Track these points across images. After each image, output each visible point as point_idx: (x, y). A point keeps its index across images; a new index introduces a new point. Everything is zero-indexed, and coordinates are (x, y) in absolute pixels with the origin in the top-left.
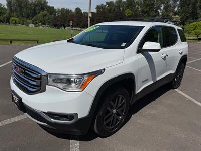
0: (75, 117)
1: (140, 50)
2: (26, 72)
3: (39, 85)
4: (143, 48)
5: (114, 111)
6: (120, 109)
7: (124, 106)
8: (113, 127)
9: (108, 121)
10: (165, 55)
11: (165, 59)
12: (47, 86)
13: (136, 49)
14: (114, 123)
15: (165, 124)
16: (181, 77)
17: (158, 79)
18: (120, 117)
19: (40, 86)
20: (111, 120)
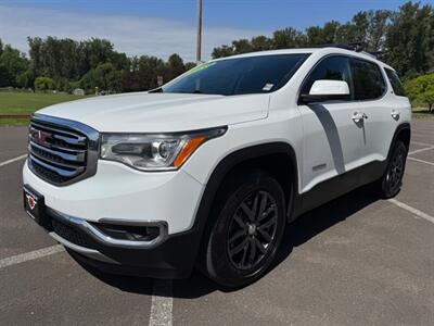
0: (161, 230)
1: (304, 98)
2: (57, 136)
3: (83, 160)
4: (311, 93)
5: (252, 228)
6: (264, 226)
7: (274, 220)
8: (250, 266)
9: (237, 250)
10: (359, 116)
11: (360, 123)
12: (99, 161)
13: (294, 96)
14: (252, 257)
15: (371, 264)
16: (401, 172)
17: (348, 168)
18: (266, 246)
19: (84, 164)
20: (246, 248)
